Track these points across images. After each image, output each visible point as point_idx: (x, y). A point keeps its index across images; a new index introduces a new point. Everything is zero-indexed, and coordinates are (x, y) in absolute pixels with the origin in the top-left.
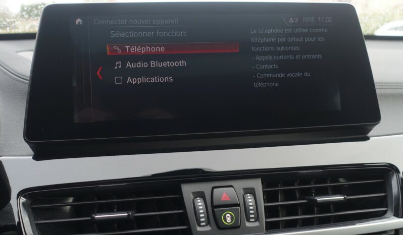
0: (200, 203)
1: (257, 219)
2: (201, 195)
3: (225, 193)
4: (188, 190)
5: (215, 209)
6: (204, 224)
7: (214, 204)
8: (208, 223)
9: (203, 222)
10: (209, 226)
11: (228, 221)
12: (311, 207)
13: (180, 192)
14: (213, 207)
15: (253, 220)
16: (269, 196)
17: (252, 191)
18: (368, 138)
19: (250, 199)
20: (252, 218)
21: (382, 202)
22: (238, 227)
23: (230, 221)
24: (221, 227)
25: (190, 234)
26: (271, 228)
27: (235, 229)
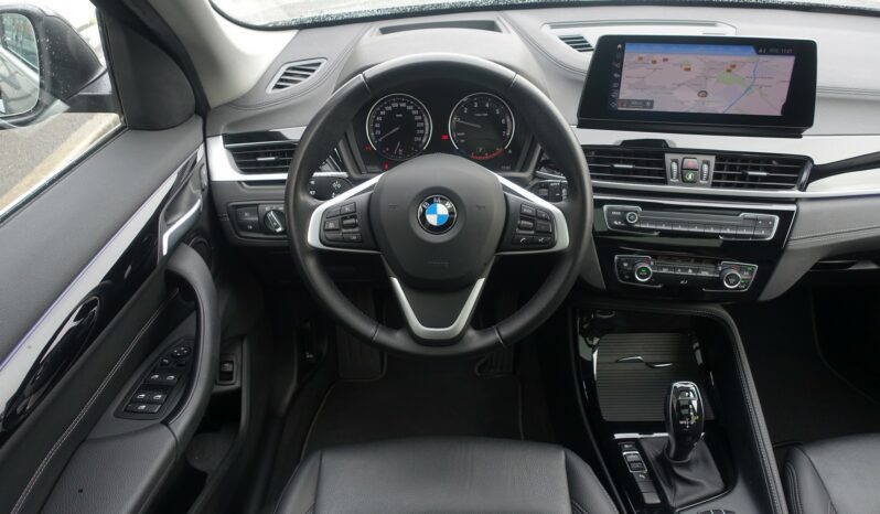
0: (674, 166)
1: (707, 179)
2: (676, 161)
3: (691, 162)
4: (668, 157)
5: (683, 171)
7: (683, 168)
8: (677, 177)
9: (674, 177)
10: (678, 180)
11: (689, 178)
12: (743, 177)
13: (664, 158)
15: (705, 180)
16: (718, 167)
17: (708, 163)
18: (800, 137)
19: (705, 167)
20: (704, 178)
21: (794, 180)
22: (695, 182)
24: (684, 181)
25: (665, 182)
26: (714, 185)
27: (693, 183)
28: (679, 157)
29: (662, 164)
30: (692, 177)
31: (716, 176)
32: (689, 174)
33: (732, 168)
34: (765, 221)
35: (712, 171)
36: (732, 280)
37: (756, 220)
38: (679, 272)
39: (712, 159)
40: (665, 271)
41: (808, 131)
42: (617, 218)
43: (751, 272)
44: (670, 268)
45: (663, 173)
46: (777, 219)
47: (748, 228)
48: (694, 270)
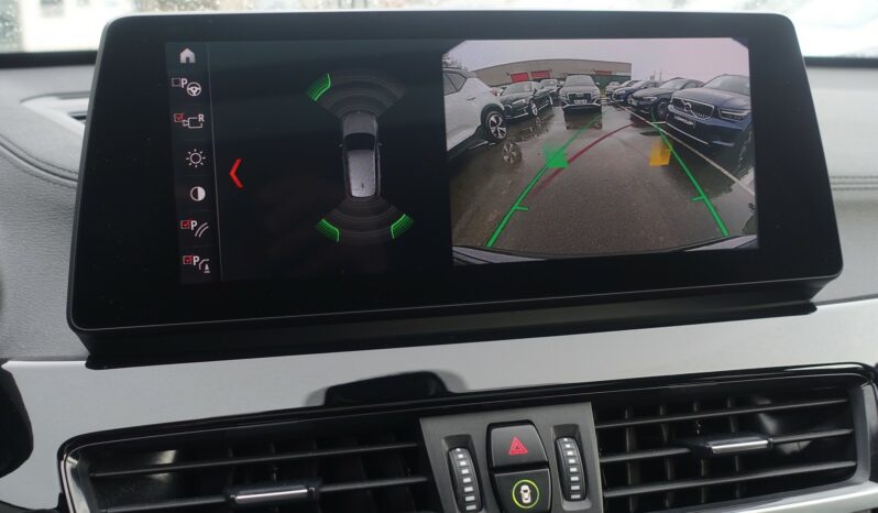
28: (473, 425)
29: (417, 459)
30: (533, 495)
31: (613, 476)
32: (519, 488)
33: (647, 438)
35: (596, 461)
39: (582, 416)
41: (829, 289)
45: (426, 496)
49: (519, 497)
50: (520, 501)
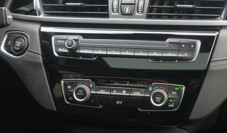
0: (116, 2)
1: (142, 12)
5: (122, 6)
6: (116, 12)
7: (122, 3)
9: (115, 11)
10: (118, 13)
11: (127, 11)
14: (122, 4)
15: (140, 12)
16: (152, 2)
19: (141, 2)
20: (140, 11)
22: (132, 15)
23: (128, 11)
24: (124, 14)
25: (107, 16)
26: (149, 17)
27: (130, 15)
30: (129, 11)
32: (126, 8)
34: (188, 45)
35: (147, 5)
36: (158, 99)
37: (180, 44)
38: (115, 93)
40: (102, 92)
42: (63, 46)
43: (179, 92)
44: (106, 90)
45: (106, 9)
46: (199, 43)
47: (172, 51)
48: (127, 91)
49: (126, 10)
50: (126, 11)
